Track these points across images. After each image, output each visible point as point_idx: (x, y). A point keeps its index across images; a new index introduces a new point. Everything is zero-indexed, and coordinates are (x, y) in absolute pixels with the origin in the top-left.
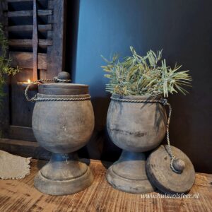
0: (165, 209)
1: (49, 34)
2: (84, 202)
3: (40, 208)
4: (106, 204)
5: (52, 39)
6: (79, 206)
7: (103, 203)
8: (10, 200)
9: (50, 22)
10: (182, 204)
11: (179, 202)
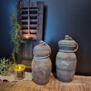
0: (84, 90)
1: (37, 28)
5: (38, 30)
6: (55, 89)
7: (63, 88)
8: (31, 88)
9: (38, 23)
10: (89, 88)
11: (88, 87)
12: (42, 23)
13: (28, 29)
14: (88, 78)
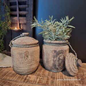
1: (27, 9)
2: (46, 75)
3: (30, 77)
4: (55, 75)
5: (28, 11)
6: (44, 76)
7: (53, 75)
10: (84, 75)
11: (82, 74)
12: (32, 3)
13: (16, 11)
14: (83, 64)
